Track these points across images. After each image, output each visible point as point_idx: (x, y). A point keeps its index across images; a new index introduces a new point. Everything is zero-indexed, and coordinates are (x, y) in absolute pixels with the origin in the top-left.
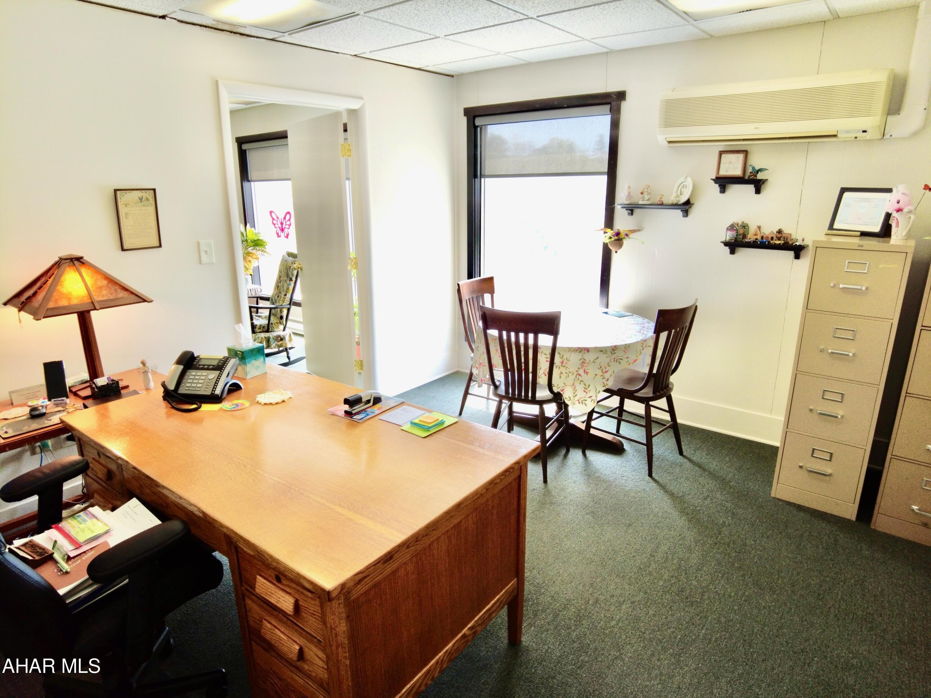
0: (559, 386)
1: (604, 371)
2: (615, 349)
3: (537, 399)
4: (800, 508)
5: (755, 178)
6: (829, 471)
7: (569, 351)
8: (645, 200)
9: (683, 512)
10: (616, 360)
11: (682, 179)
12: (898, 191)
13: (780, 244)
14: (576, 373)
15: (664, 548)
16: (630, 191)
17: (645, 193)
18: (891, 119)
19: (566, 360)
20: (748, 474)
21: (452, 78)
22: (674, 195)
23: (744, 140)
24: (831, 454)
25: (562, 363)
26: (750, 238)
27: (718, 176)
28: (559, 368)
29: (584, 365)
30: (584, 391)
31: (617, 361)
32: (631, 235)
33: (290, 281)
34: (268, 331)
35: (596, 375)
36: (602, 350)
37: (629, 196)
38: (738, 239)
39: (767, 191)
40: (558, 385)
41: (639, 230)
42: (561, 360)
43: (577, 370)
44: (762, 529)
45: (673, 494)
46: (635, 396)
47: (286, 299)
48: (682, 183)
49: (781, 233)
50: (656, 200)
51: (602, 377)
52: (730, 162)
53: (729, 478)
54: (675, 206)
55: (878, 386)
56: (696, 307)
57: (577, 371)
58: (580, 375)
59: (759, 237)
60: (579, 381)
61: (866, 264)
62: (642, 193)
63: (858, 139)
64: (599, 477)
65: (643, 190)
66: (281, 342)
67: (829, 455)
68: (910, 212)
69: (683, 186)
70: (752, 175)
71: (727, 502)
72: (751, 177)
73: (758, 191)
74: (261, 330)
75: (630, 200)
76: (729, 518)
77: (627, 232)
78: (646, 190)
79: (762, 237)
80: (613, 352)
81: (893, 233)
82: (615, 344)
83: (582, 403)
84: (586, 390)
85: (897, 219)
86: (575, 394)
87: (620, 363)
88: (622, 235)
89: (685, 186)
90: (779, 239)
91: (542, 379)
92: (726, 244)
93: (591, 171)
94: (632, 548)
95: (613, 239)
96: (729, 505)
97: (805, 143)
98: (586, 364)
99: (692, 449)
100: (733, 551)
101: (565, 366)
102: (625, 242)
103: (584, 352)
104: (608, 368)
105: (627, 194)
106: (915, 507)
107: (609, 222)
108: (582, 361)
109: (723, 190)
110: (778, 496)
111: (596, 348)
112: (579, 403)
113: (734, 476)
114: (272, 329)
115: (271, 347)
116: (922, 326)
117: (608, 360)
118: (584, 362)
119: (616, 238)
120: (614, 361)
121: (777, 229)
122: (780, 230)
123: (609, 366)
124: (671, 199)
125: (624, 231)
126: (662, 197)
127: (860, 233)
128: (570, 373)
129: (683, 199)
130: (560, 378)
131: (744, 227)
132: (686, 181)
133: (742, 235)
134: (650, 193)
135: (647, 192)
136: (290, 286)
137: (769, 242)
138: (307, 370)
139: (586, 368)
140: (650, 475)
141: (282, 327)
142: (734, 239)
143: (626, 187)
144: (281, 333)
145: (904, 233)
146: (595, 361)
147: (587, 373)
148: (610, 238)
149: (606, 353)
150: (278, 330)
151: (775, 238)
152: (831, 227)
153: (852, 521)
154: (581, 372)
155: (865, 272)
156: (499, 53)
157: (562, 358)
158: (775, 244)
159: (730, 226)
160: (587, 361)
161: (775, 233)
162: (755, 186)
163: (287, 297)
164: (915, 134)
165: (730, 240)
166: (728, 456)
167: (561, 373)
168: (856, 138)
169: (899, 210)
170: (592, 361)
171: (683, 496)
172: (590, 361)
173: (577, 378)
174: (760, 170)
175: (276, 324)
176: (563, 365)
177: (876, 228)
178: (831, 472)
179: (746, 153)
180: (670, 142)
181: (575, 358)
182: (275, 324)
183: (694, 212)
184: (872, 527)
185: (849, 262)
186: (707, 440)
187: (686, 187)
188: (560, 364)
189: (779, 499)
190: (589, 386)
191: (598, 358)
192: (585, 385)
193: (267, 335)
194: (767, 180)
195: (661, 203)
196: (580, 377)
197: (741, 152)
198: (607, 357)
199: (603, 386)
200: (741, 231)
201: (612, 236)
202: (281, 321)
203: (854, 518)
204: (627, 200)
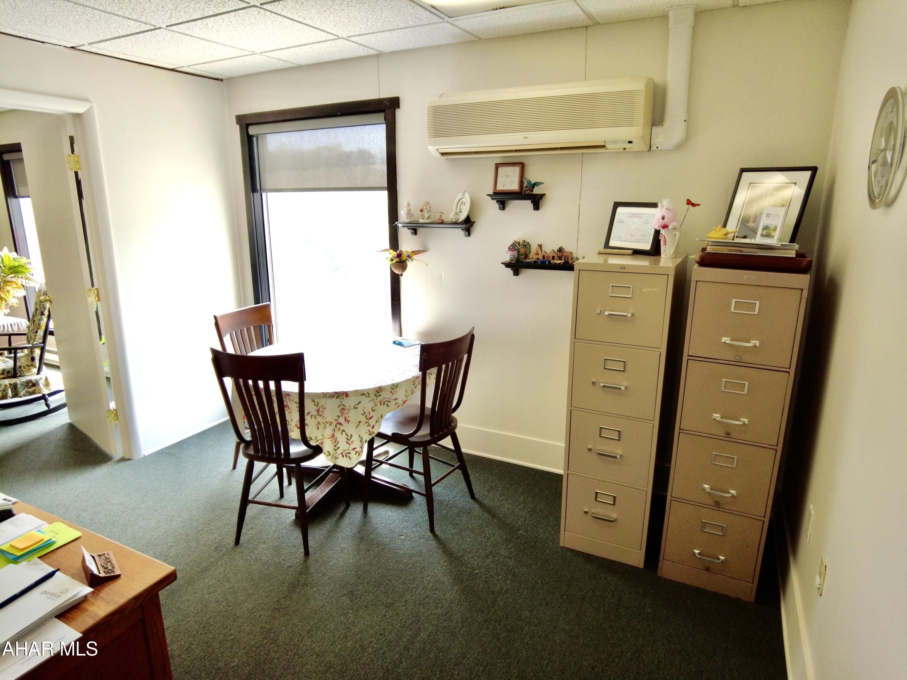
0: (317, 439)
1: (368, 417)
2: (379, 391)
3: (292, 456)
4: (588, 558)
5: (531, 193)
6: (614, 516)
7: (324, 397)
8: (425, 218)
9: (458, 579)
10: (382, 402)
11: (460, 196)
12: (662, 206)
13: (560, 263)
14: (336, 422)
15: (423, 635)
16: (409, 208)
17: (425, 211)
18: (655, 129)
19: (321, 408)
20: (540, 517)
21: (222, 82)
22: (453, 213)
23: (516, 151)
24: (615, 497)
25: (318, 411)
26: (532, 258)
27: (495, 191)
28: (315, 417)
29: (344, 412)
30: (347, 442)
31: (384, 404)
32: (415, 257)
33: (41, 315)
34: (15, 376)
35: (360, 422)
36: (363, 393)
37: (409, 213)
38: (521, 260)
39: (547, 206)
40: (316, 437)
41: (424, 251)
42: (317, 408)
43: (337, 418)
44: (543, 593)
45: (452, 554)
46: (409, 441)
47: (38, 337)
48: (460, 200)
49: (562, 252)
50: (436, 218)
51: (367, 424)
52: (507, 176)
53: (519, 525)
54: (455, 223)
55: (652, 422)
56: (473, 336)
57: (336, 420)
58: (341, 424)
59: (540, 257)
60: (340, 431)
61: (630, 287)
62: (421, 211)
63: (627, 150)
64: (374, 539)
65: (423, 208)
66: (33, 388)
67: (612, 498)
68: (674, 229)
69: (462, 203)
70: (528, 190)
71: (510, 558)
72: (527, 192)
73: (537, 207)
74: (5, 376)
75: (410, 217)
76: (509, 582)
77: (409, 254)
78: (425, 207)
79: (544, 257)
80: (378, 394)
81: (662, 251)
82: (379, 385)
83: (346, 456)
84: (349, 442)
85: (664, 237)
86: (337, 447)
87: (388, 405)
88: (404, 257)
89: (463, 203)
90: (560, 258)
91: (294, 433)
92: (507, 265)
93: (373, 186)
94: (386, 639)
95: (394, 262)
96: (511, 563)
97: (579, 153)
98: (347, 411)
99: (486, 489)
100: (504, 629)
101: (321, 415)
102: (410, 264)
103: (342, 397)
104: (372, 414)
105: (406, 211)
106: (697, 551)
107: (394, 242)
108: (341, 407)
109: (503, 205)
110: (566, 546)
111: (356, 391)
112: (343, 456)
113: (524, 521)
114: (21, 374)
115: (19, 395)
116: (689, 356)
117: (372, 404)
118: (343, 409)
119: (397, 260)
120: (381, 404)
121: (558, 248)
122: (560, 248)
123: (373, 411)
124: (450, 217)
125: (407, 252)
126: (442, 214)
127: (632, 251)
128: (327, 423)
129: (463, 217)
130: (318, 429)
131: (525, 246)
132: (464, 197)
133: (524, 255)
134: (430, 211)
135: (427, 209)
136: (42, 322)
137: (549, 262)
138: (70, 419)
139: (347, 416)
140: (432, 530)
141: (35, 370)
142: (515, 259)
143: (405, 204)
144: (34, 378)
145: (672, 252)
146: (356, 406)
147: (348, 421)
148: (392, 260)
149: (369, 397)
150: (30, 373)
151: (556, 257)
152: (607, 245)
153: (640, 569)
154: (341, 420)
155: (629, 296)
156: (253, 53)
157: (317, 406)
158: (555, 263)
159: (511, 246)
160: (347, 407)
161: (556, 251)
162: (532, 202)
163: (38, 334)
164: (680, 146)
165: (511, 260)
166: (523, 495)
167: (319, 423)
168: (625, 149)
169: (665, 227)
170: (352, 407)
171: (463, 555)
172: (350, 407)
173: (338, 428)
174: (536, 184)
175: (27, 367)
176: (320, 414)
177: (647, 246)
178: (616, 517)
179: (522, 166)
180: (443, 154)
181: (332, 406)
182: (24, 367)
183: (477, 230)
184: (659, 574)
185: (612, 286)
186: (505, 475)
187: (465, 203)
188: (316, 413)
189: (568, 549)
190: (351, 436)
191: (359, 403)
192: (347, 435)
193: (13, 381)
194: (545, 194)
195: (441, 222)
196: (341, 426)
197: (516, 165)
198: (370, 401)
199: (370, 435)
200: (522, 251)
201: (393, 258)
202: (33, 363)
203: (641, 566)
204: (407, 219)
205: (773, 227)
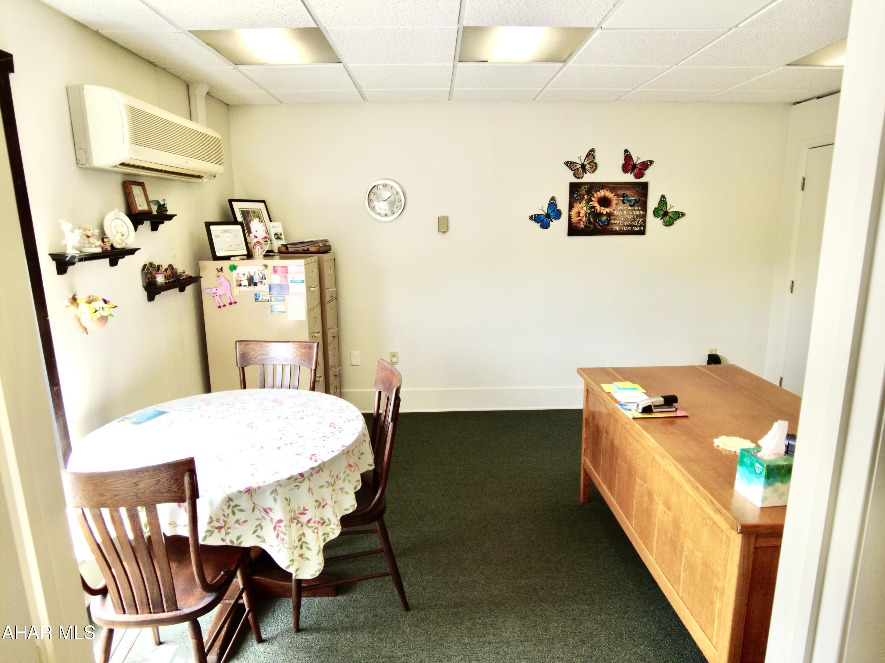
52: (138, 196)
62: (88, 237)
65: (89, 232)
73: (154, 228)
85: (261, 243)
152: (215, 256)
177: (244, 252)
179: (143, 185)
205: (279, 234)
